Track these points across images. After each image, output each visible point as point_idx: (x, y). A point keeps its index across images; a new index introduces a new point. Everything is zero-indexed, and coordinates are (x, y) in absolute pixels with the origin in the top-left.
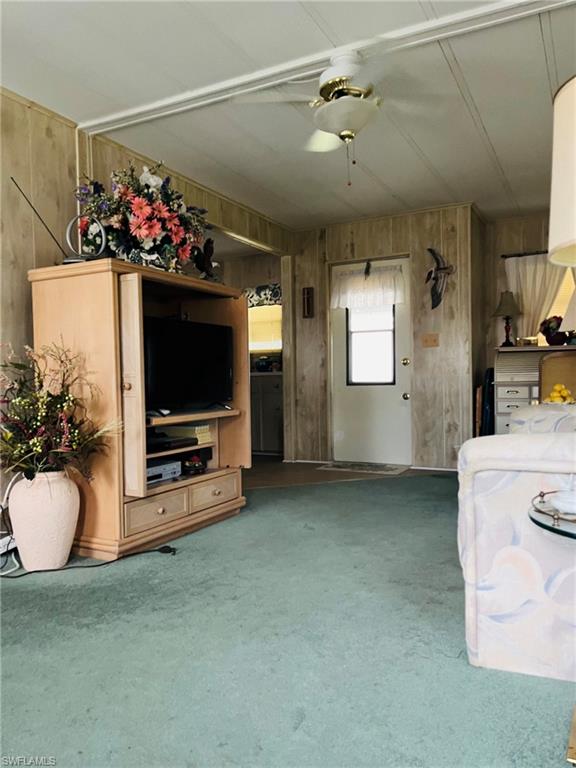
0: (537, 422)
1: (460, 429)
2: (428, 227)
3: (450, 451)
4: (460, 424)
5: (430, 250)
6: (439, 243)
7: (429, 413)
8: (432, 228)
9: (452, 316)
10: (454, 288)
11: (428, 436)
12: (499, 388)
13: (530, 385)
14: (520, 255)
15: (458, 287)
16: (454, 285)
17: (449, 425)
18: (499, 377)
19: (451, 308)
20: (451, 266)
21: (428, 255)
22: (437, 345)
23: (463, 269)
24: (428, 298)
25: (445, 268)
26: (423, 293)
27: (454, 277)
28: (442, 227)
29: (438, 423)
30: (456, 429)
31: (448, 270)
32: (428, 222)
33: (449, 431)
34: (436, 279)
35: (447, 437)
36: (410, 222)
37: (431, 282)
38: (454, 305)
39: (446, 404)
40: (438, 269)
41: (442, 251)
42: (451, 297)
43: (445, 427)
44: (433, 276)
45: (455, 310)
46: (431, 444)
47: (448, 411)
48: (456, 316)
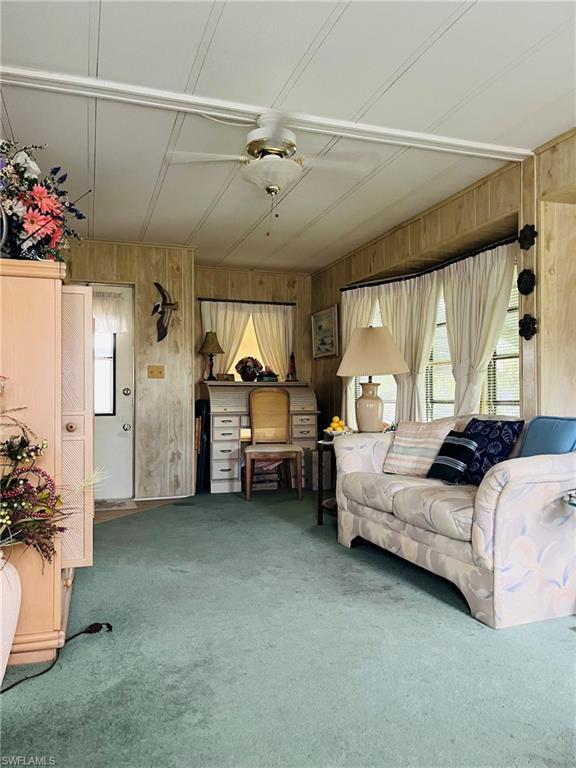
0: (362, 447)
1: (183, 457)
2: (154, 261)
3: (173, 479)
4: (183, 452)
5: (157, 285)
6: (164, 280)
7: (153, 444)
8: (157, 264)
9: (177, 350)
10: (179, 324)
11: (152, 467)
12: (215, 418)
13: (239, 415)
14: (213, 300)
15: (182, 323)
16: (179, 321)
17: (173, 454)
18: (214, 409)
19: (176, 342)
20: (177, 303)
21: (154, 289)
22: (163, 377)
23: (187, 308)
24: (153, 331)
25: (171, 304)
26: (149, 325)
27: (178, 313)
28: (169, 264)
29: (162, 453)
30: (179, 458)
31: (174, 306)
32: (154, 257)
33: (172, 460)
34: (162, 313)
35: (171, 467)
36: (136, 253)
37: (157, 316)
38: (179, 341)
39: (170, 434)
40: (164, 304)
41: (167, 287)
42: (176, 331)
43: (169, 457)
44: (160, 309)
45: (179, 344)
46: (154, 474)
47: (172, 440)
48: (181, 350)
